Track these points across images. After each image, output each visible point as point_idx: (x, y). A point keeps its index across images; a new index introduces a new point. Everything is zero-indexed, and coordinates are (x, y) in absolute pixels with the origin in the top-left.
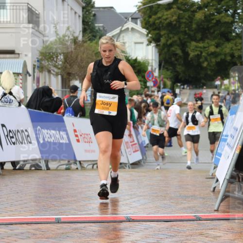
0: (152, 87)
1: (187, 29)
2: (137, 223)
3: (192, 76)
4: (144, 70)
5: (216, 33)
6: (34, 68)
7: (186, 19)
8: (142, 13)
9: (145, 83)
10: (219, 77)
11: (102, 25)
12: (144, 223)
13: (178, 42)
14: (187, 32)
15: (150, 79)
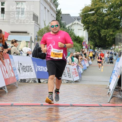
0: (85, 49)
1: (100, 24)
2: (75, 107)
3: (102, 44)
4: (82, 41)
5: (113, 26)
6: (35, 40)
7: (100, 20)
8: (82, 17)
9: (82, 46)
10: (114, 45)
11: (64, 22)
12: (78, 107)
13: (97, 29)
14: (101, 25)
15: (84, 45)
